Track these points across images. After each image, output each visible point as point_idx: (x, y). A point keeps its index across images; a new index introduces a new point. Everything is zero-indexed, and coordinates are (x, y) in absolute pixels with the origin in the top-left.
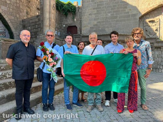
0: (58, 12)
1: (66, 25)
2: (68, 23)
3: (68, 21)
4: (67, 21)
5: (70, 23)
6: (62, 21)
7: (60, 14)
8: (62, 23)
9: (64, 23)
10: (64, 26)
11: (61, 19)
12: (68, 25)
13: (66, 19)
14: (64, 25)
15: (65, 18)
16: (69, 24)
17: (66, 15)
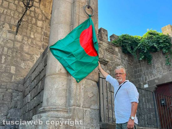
0: (127, 58)
1: (150, 83)
2: (156, 77)
3: (155, 72)
4: (151, 73)
5: (160, 76)
6: (140, 76)
7: (132, 61)
8: (139, 81)
9: (146, 80)
10: (146, 86)
11: (136, 72)
12: (156, 81)
13: (147, 69)
14: (145, 84)
15: (145, 68)
16: (158, 79)
17: (148, 60)
